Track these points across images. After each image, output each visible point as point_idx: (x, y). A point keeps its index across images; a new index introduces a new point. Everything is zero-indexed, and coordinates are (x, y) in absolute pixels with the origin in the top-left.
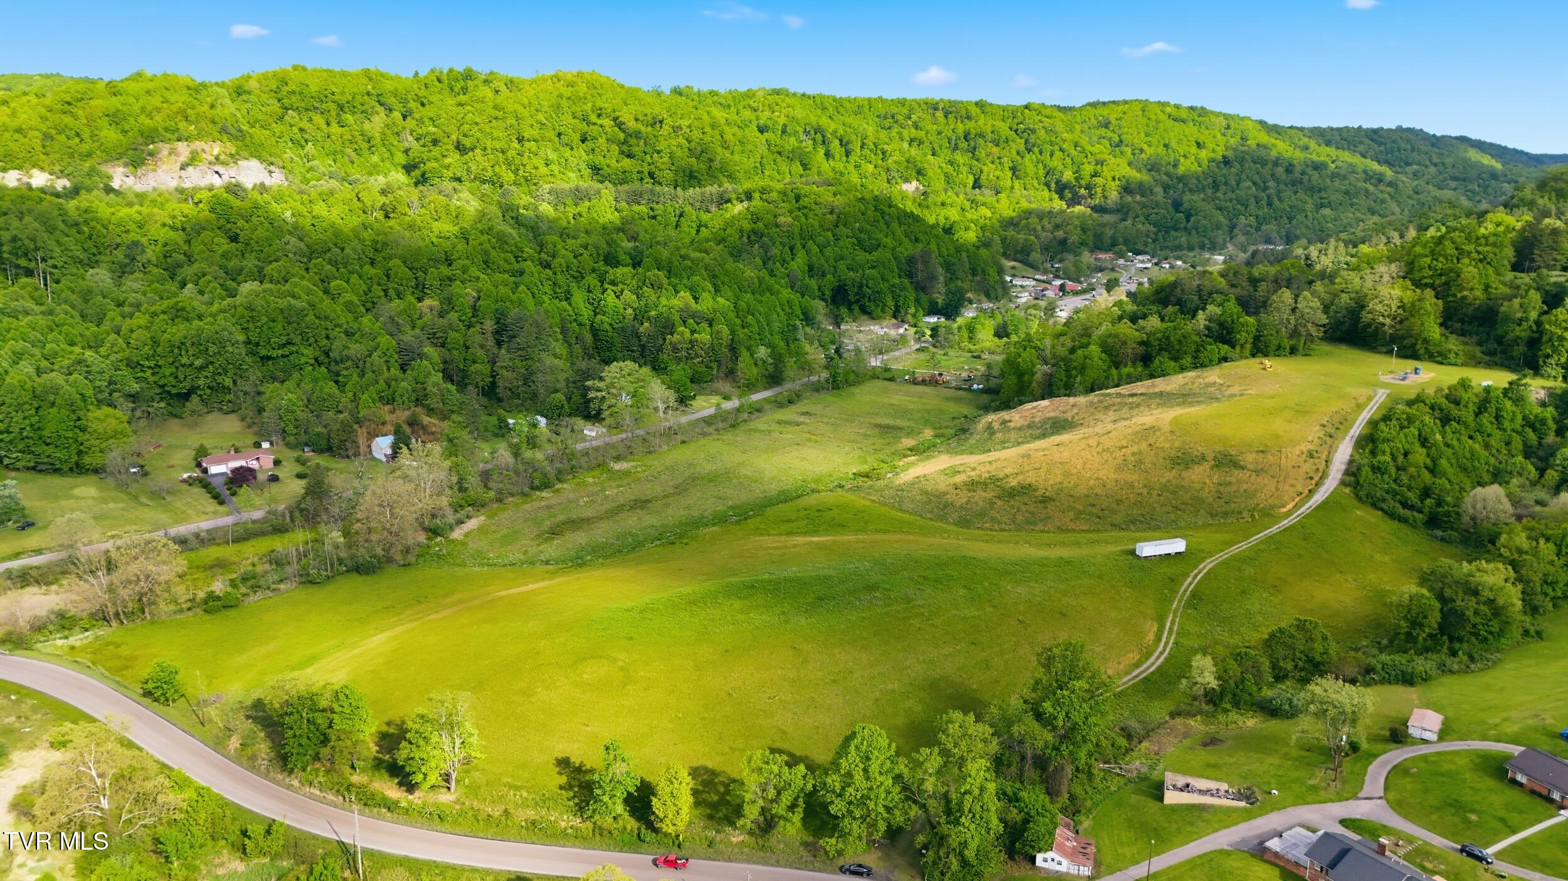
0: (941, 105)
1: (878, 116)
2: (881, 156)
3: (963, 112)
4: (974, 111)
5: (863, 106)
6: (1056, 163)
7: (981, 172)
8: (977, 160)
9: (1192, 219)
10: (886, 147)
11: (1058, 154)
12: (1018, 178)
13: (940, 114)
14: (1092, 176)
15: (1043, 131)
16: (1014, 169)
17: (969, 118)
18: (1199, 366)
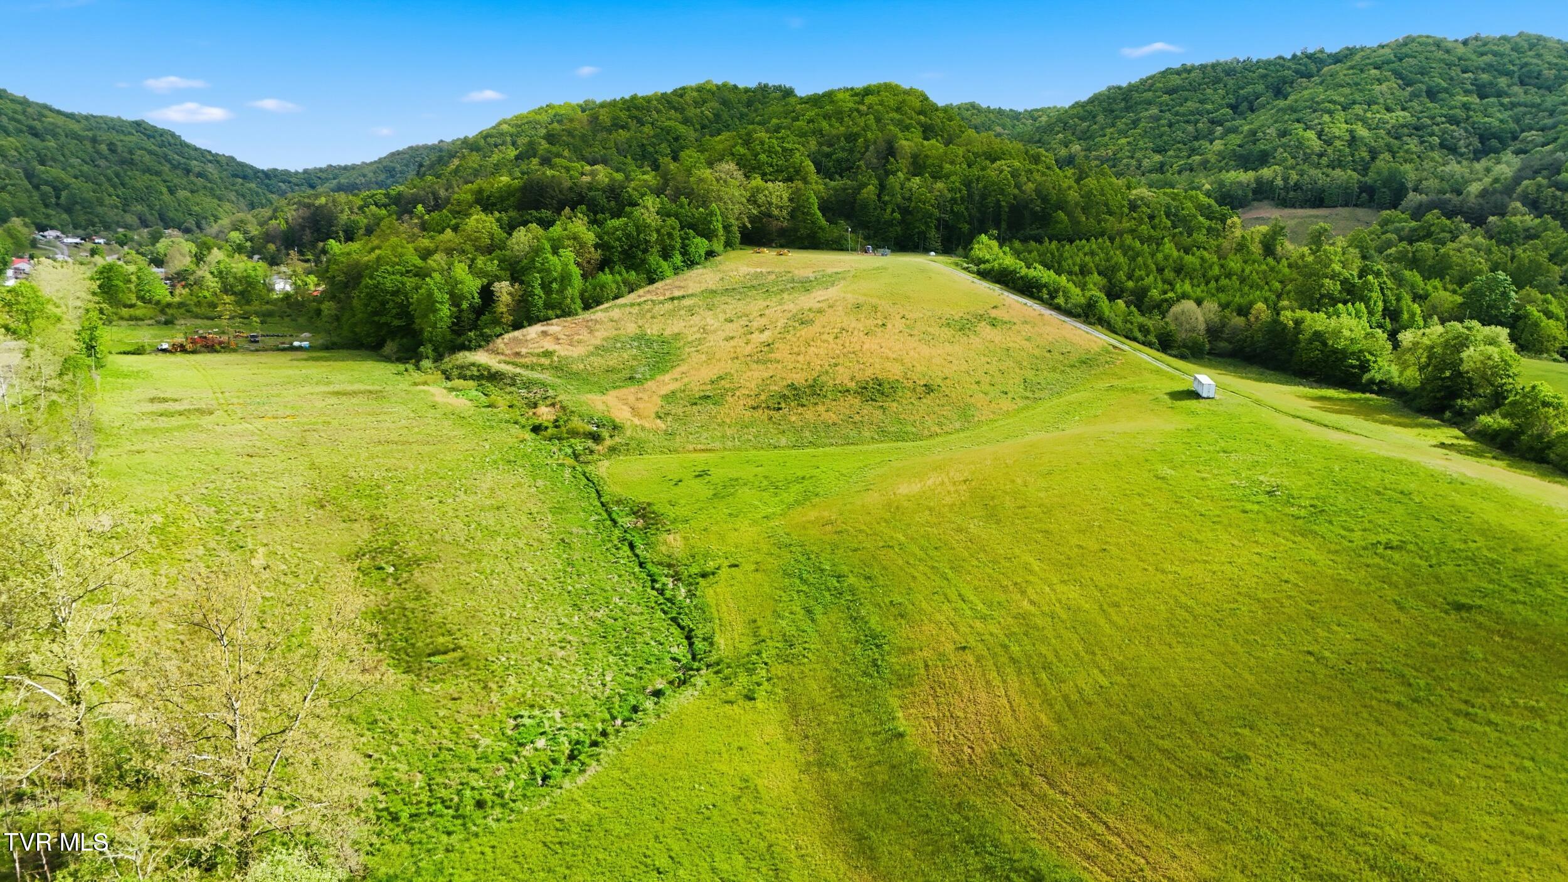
9: (63, 194)
18: (690, 263)
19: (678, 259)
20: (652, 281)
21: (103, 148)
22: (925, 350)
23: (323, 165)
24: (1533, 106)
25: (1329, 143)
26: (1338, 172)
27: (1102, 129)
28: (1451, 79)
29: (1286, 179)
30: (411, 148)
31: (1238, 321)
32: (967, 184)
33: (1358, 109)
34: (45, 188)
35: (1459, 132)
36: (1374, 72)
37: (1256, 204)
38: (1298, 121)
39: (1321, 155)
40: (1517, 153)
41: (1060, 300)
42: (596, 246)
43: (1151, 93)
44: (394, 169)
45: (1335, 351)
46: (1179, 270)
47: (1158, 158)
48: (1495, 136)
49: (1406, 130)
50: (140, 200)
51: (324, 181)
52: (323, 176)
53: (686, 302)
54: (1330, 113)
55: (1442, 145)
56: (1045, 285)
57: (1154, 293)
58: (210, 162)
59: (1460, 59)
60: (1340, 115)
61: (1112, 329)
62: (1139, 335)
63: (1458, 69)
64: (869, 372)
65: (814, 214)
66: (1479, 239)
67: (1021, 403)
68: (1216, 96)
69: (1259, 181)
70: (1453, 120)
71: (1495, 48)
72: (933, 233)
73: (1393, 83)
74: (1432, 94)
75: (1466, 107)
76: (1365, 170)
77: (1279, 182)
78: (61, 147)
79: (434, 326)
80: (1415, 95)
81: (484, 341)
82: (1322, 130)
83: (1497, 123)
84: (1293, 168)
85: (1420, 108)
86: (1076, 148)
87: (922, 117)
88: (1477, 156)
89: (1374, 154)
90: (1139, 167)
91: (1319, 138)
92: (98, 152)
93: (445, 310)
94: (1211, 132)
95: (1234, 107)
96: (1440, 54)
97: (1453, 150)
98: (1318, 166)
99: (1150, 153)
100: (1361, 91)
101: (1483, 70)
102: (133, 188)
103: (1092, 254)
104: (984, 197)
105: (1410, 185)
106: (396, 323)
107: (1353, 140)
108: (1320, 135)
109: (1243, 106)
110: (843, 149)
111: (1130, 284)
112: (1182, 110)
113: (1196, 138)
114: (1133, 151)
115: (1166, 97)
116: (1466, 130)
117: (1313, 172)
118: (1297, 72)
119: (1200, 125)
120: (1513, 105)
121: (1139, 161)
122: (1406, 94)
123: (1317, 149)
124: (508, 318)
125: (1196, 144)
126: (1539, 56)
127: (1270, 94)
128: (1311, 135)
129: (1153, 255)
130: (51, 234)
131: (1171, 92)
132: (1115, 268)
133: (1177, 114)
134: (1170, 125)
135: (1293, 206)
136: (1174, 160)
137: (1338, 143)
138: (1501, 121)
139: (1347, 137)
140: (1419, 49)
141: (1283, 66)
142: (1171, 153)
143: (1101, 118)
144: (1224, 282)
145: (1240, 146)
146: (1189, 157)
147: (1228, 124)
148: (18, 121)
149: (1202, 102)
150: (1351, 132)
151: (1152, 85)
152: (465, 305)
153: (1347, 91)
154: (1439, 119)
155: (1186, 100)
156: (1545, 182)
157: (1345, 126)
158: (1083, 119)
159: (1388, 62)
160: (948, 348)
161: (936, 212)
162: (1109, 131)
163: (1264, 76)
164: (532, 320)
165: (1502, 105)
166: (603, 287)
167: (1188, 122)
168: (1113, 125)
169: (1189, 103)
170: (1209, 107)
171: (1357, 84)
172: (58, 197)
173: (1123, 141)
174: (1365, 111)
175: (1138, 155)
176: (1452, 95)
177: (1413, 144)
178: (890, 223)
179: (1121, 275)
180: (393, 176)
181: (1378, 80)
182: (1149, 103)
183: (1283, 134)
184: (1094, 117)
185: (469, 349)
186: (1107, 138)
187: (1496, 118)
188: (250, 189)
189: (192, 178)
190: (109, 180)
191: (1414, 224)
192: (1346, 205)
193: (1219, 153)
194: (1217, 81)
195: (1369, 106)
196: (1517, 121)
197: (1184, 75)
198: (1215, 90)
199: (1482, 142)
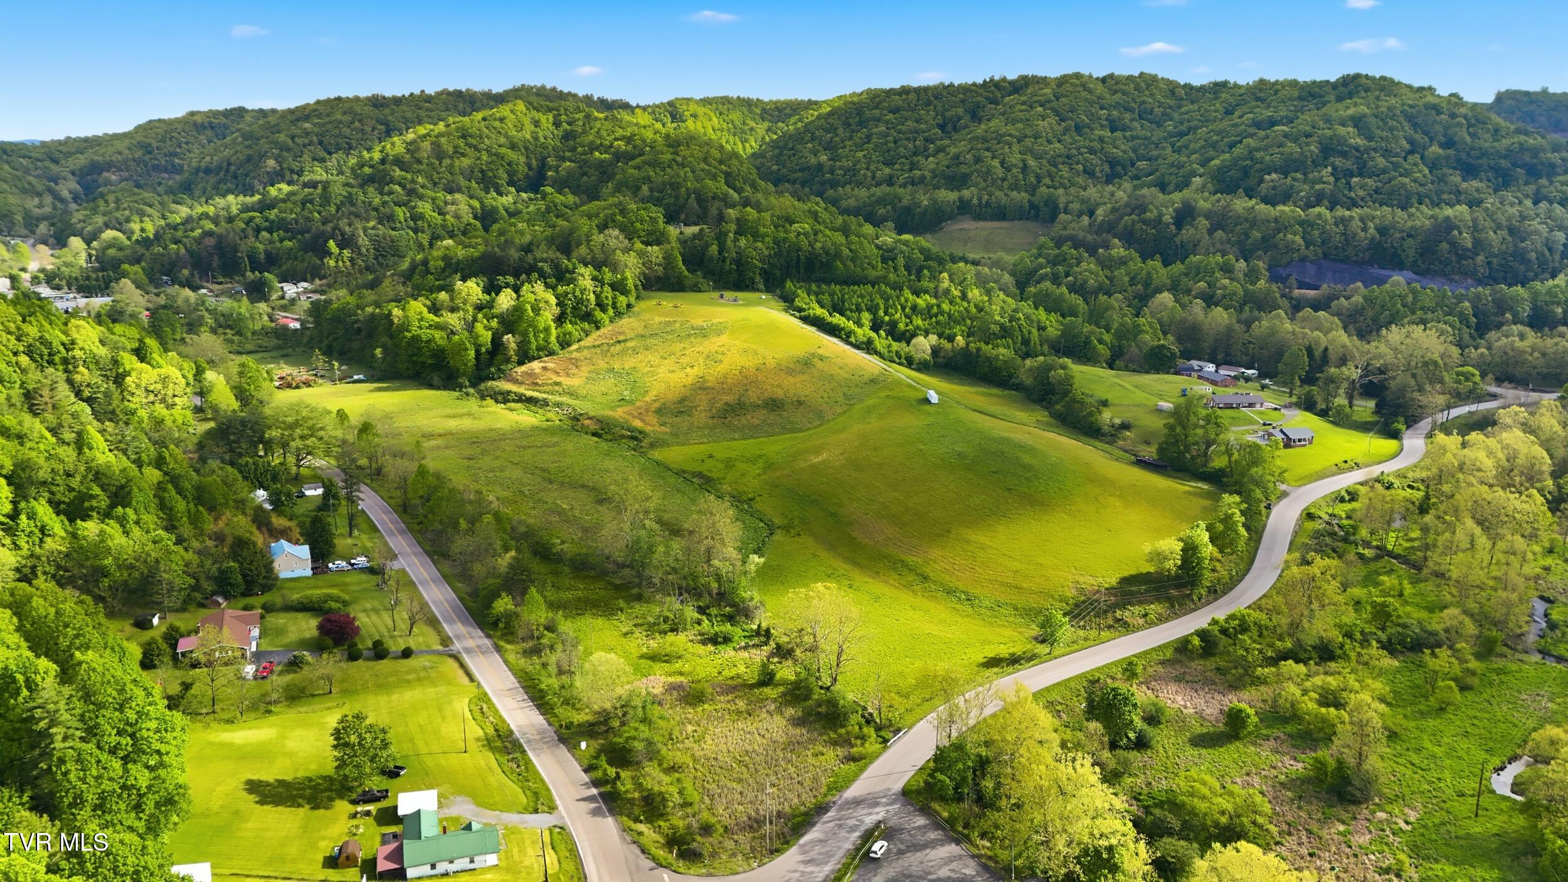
18: (619, 314)
20: (598, 328)
22: (791, 380)
23: (62, 137)
24: (1146, 138)
25: (1008, 170)
26: (1014, 194)
27: (843, 141)
28: (1092, 114)
29: (980, 199)
31: (948, 345)
32: (776, 242)
33: (1028, 142)
35: (1095, 160)
36: (1040, 109)
37: (960, 217)
38: (988, 150)
39: (1003, 180)
40: (1132, 179)
41: (853, 340)
42: (557, 305)
43: (878, 111)
45: (996, 368)
46: (914, 308)
47: (887, 171)
48: (1119, 163)
49: (1060, 160)
51: (69, 154)
52: (64, 149)
53: (630, 344)
54: (1010, 145)
55: (1085, 171)
56: (843, 329)
57: (902, 326)
59: (1099, 98)
60: (1016, 148)
61: (881, 356)
62: (897, 360)
63: (1097, 106)
64: (766, 395)
66: (1092, 266)
67: (845, 408)
68: (929, 116)
69: (961, 199)
70: (1092, 151)
71: (1123, 87)
72: (758, 279)
73: (1053, 120)
74: (1078, 129)
75: (1101, 140)
76: (1033, 191)
77: (975, 201)
79: (466, 365)
80: (1066, 131)
81: (501, 374)
82: (1004, 159)
83: (1121, 154)
84: (984, 189)
85: (1069, 141)
86: (824, 158)
87: (723, 167)
88: (1109, 181)
89: (1039, 178)
90: (873, 178)
91: (1002, 166)
93: (472, 353)
94: (926, 150)
95: (942, 127)
96: (1084, 94)
97: (1089, 173)
98: (1001, 189)
99: (881, 166)
100: (1031, 126)
101: (1115, 108)
103: (862, 296)
104: (790, 255)
105: (1061, 206)
106: (430, 361)
107: (1025, 168)
108: (1002, 163)
109: (949, 127)
110: (670, 195)
111: (887, 318)
112: (903, 128)
113: (915, 154)
114: (869, 164)
115: (890, 116)
116: (1101, 160)
117: (998, 193)
118: (987, 98)
119: (917, 142)
120: (1133, 138)
121: (874, 173)
122: (1061, 129)
123: (1001, 175)
124: (515, 358)
125: (915, 159)
126: (1152, 95)
127: (968, 117)
128: (996, 163)
129: (898, 297)
131: (894, 111)
132: (877, 307)
133: (900, 132)
134: (895, 142)
135: (985, 219)
136: (899, 173)
137: (1014, 170)
138: (1124, 152)
139: (1021, 165)
140: (1071, 89)
141: (976, 92)
142: (897, 166)
143: (840, 131)
144: (940, 318)
145: (948, 167)
146: (911, 170)
147: (938, 143)
149: (918, 121)
150: (1024, 161)
151: (880, 103)
152: (483, 350)
153: (1020, 126)
154: (1083, 150)
155: (906, 119)
156: (1136, 218)
157: (1019, 156)
158: (827, 131)
159: (1049, 101)
160: (803, 377)
161: (760, 265)
162: (849, 143)
163: (963, 101)
165: (1125, 137)
166: (569, 333)
167: (908, 139)
168: (851, 138)
169: (909, 123)
170: (923, 126)
171: (1028, 120)
173: (860, 154)
174: (1033, 143)
175: (872, 167)
176: (1092, 130)
177: (1065, 171)
178: (730, 272)
179: (881, 313)
180: (150, 153)
181: (1042, 116)
182: (879, 120)
183: (978, 160)
184: (836, 129)
185: (493, 379)
186: (847, 150)
187: (1121, 149)
191: (1057, 251)
192: (1021, 219)
193: (933, 171)
194: (928, 103)
195: (1036, 139)
196: (1135, 151)
197: (904, 97)
198: (928, 111)
199: (1111, 168)
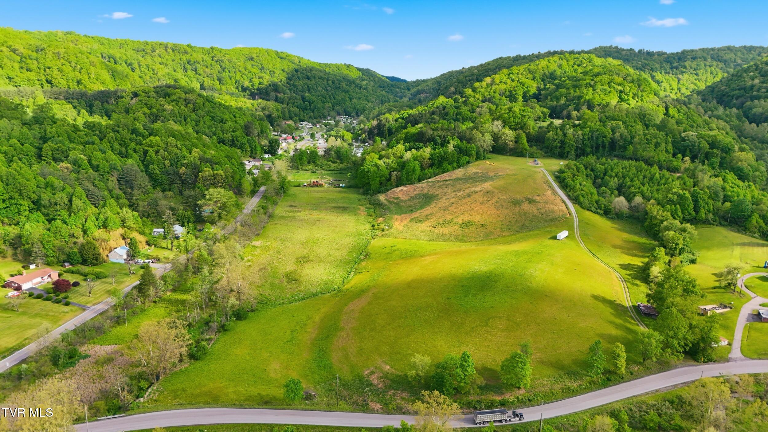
0: (169, 46)
1: (133, 50)
2: (152, 72)
3: (183, 50)
4: (189, 49)
5: (123, 44)
6: (238, 77)
7: (204, 81)
8: (200, 75)
9: (312, 105)
10: (154, 67)
11: (238, 73)
12: (223, 84)
13: (169, 50)
14: (259, 84)
15: (227, 61)
16: (220, 80)
17: (187, 53)
19: (455, 164)
20: (443, 172)
21: (330, 82)
22: (494, 212)
23: (415, 80)
30: (449, 72)
31: (644, 205)
34: (307, 103)
42: (430, 159)
44: (441, 82)
50: (339, 104)
58: (372, 81)
62: (594, 209)
65: (523, 144)
78: (316, 84)
79: (374, 184)
81: (384, 191)
92: (328, 84)
102: (337, 100)
104: (597, 138)
124: (394, 184)
130: (304, 123)
148: (304, 74)
152: (384, 178)
160: (504, 211)
164: (401, 185)
166: (426, 175)
172: (310, 106)
188: (382, 95)
189: (362, 90)
190: (330, 96)
